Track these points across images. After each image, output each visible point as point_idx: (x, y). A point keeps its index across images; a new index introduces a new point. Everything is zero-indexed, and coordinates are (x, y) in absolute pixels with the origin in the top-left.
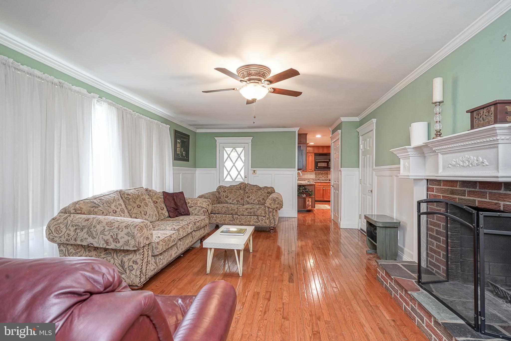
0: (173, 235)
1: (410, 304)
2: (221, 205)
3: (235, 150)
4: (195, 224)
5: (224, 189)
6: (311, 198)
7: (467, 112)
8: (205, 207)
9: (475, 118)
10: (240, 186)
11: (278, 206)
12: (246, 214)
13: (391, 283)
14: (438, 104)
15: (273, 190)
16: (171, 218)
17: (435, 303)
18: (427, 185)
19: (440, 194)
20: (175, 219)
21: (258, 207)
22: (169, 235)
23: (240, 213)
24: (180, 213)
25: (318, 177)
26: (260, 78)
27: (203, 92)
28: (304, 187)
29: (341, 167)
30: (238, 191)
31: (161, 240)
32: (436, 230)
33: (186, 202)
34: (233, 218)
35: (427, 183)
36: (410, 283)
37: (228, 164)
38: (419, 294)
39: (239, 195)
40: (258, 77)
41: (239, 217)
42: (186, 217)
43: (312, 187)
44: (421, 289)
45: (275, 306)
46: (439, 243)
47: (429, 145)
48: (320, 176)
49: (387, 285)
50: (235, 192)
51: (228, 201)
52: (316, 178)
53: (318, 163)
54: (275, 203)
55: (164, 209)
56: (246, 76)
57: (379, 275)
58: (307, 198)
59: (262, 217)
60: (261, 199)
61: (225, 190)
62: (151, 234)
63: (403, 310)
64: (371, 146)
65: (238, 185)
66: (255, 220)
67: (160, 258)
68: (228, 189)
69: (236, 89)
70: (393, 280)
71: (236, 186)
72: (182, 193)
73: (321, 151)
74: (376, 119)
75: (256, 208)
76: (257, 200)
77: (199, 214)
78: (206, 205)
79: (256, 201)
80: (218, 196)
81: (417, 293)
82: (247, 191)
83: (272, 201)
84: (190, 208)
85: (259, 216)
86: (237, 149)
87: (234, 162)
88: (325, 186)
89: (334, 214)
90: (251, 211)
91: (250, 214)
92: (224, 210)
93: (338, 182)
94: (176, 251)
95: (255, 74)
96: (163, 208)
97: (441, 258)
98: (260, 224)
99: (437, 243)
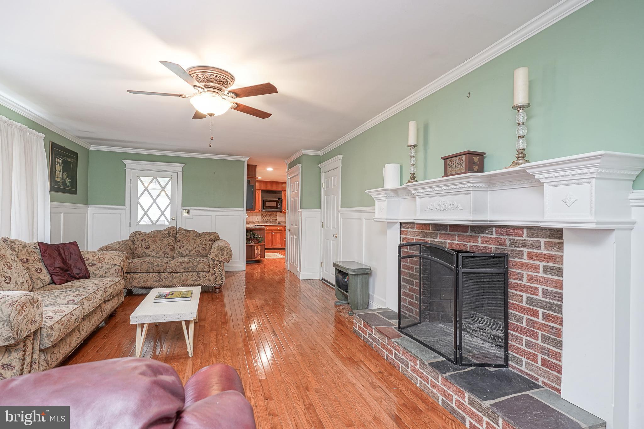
0: (74, 312)
1: (393, 352)
2: (140, 260)
3: (156, 181)
4: (105, 291)
5: (142, 237)
6: (260, 245)
7: (442, 158)
8: (118, 264)
9: (449, 165)
10: (168, 232)
11: (227, 257)
12: (180, 271)
13: (371, 333)
14: (413, 147)
15: (217, 236)
16: (56, 284)
17: (418, 346)
18: (401, 228)
19: (413, 237)
20: (66, 286)
21: (197, 259)
22: (68, 313)
23: (171, 270)
24: (72, 276)
25: (265, 219)
26: (221, 86)
27: (128, 91)
28: (252, 232)
29: (301, 208)
30: (165, 239)
31: (56, 321)
32: (410, 273)
33: (84, 257)
34: (160, 277)
35: (401, 226)
36: (391, 330)
37: (145, 201)
38: (402, 340)
39: (167, 245)
40: (219, 86)
41: (169, 276)
42: (85, 282)
43: (261, 232)
44: (402, 335)
45: (251, 387)
46: (412, 287)
47: (408, 188)
48: (267, 219)
49: (366, 336)
50: (160, 240)
51: (150, 253)
52: (262, 220)
53: (266, 202)
54: (222, 254)
55: (41, 271)
56: (201, 80)
57: (356, 327)
58: (255, 246)
59: (205, 273)
60: (200, 249)
61: (144, 238)
62: (39, 315)
63: (386, 359)
64: (336, 185)
65: (165, 231)
66: (194, 278)
67: (53, 352)
68: (149, 236)
69: (184, 96)
70: (373, 330)
71: (162, 232)
72: (75, 244)
73: (269, 188)
74: (342, 156)
75: (195, 261)
76: (194, 250)
77: (108, 274)
78: (120, 261)
79: (194, 252)
80: (132, 247)
81: (400, 339)
82: (179, 238)
83: (218, 251)
84: (91, 266)
85: (201, 272)
86: (160, 179)
87: (155, 198)
88: (274, 230)
89: (290, 264)
90: (189, 265)
91: (187, 271)
92: (145, 267)
93: (296, 225)
94: (78, 336)
95: (215, 80)
96: (41, 269)
97: (414, 301)
98: (201, 283)
99: (409, 287)
